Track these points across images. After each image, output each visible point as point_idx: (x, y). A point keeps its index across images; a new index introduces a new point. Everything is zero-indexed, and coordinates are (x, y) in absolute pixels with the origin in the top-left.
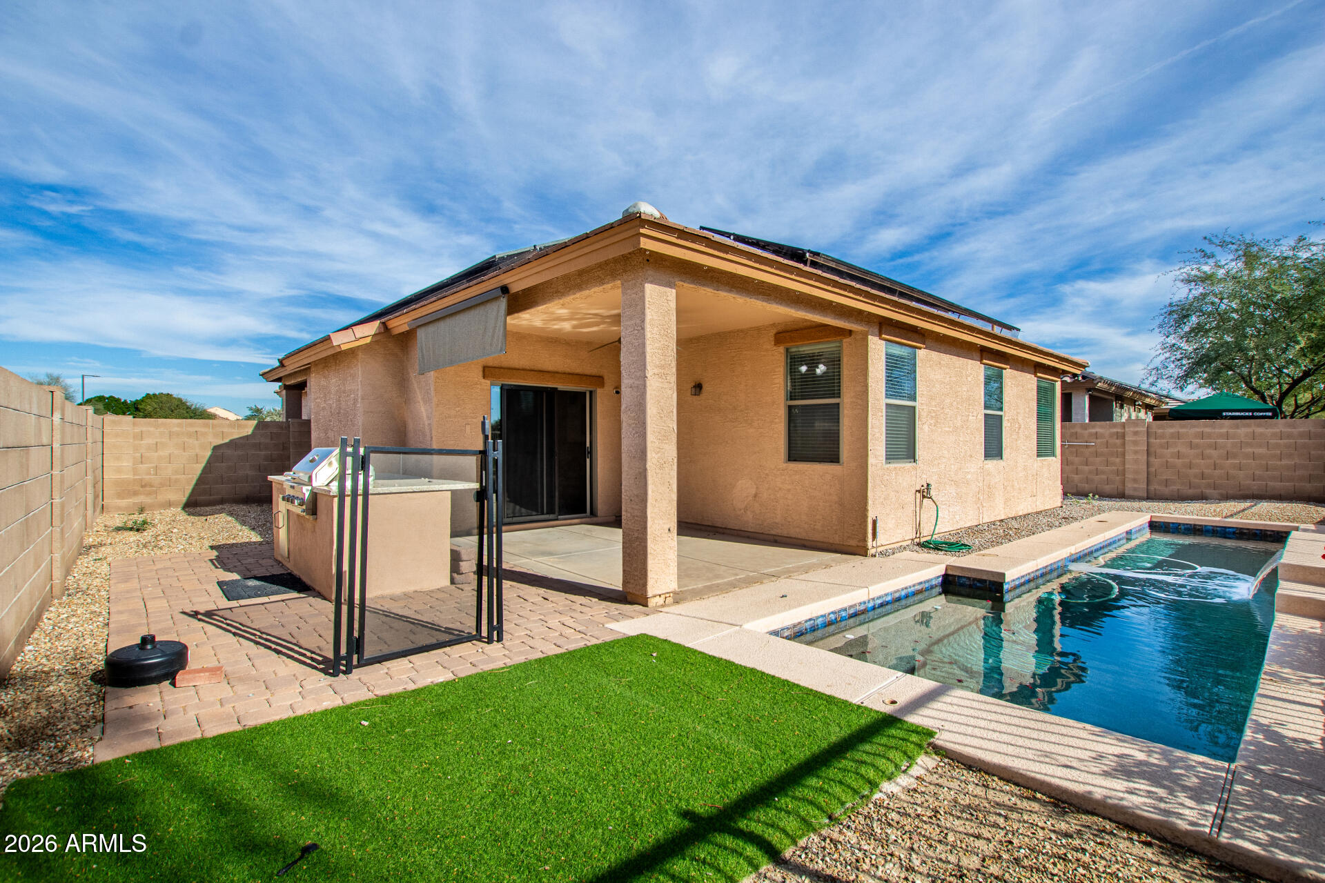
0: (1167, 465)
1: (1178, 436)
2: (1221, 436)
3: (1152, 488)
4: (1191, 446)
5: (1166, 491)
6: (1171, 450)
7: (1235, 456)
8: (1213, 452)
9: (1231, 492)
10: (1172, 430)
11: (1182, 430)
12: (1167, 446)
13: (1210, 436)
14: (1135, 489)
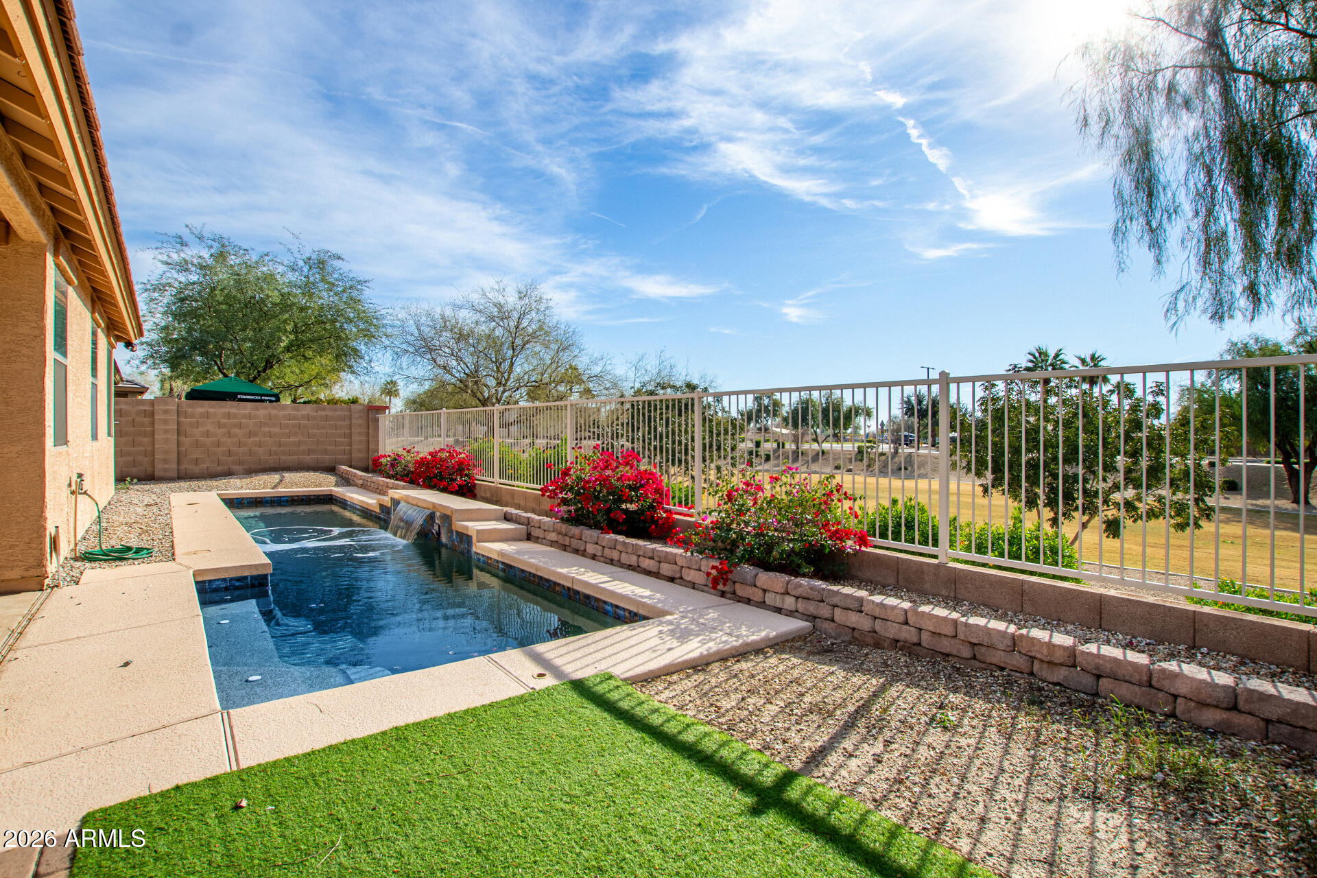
0: (197, 444)
1: (207, 415)
2: (244, 416)
3: (182, 467)
4: (219, 425)
5: (196, 469)
6: (201, 429)
7: (255, 434)
8: (237, 431)
9: (253, 466)
10: (202, 410)
11: (212, 410)
12: (197, 424)
13: (235, 416)
14: (166, 470)
